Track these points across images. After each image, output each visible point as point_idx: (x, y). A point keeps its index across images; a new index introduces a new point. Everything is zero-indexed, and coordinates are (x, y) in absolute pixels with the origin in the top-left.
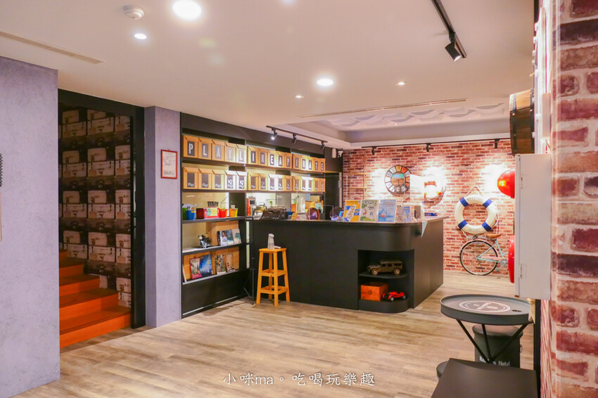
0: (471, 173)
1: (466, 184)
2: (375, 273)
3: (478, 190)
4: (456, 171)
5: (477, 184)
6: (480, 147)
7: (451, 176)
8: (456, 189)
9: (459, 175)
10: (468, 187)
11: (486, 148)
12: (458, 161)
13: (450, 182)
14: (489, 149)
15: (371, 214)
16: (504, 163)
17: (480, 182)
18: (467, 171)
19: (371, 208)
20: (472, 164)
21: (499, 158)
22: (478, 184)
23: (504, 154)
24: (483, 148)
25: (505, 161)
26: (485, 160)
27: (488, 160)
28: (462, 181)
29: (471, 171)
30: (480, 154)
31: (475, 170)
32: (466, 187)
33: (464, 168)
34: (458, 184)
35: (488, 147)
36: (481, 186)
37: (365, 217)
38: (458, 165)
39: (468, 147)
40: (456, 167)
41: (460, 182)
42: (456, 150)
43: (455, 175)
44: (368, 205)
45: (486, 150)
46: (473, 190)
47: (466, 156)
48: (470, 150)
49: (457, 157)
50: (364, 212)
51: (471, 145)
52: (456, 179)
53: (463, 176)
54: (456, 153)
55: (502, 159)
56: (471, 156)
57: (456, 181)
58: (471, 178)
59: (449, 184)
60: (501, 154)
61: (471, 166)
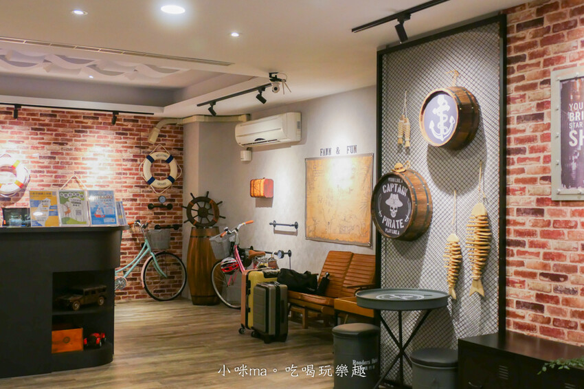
0: (68, 157)
1: (60, 172)
2: (77, 306)
3: (77, 182)
4: (46, 151)
5: (76, 173)
6: (82, 120)
7: (38, 160)
8: (45, 179)
9: (50, 158)
10: (63, 176)
11: (90, 122)
12: (50, 137)
13: (37, 169)
14: (94, 123)
15: (79, 213)
16: (111, 145)
17: (80, 170)
18: (62, 154)
19: (76, 203)
20: (70, 143)
21: (106, 137)
22: (78, 173)
23: (112, 132)
24: (85, 121)
25: (112, 142)
26: (88, 139)
27: (92, 139)
28: (55, 167)
29: (68, 154)
30: (81, 130)
31: (73, 152)
32: (60, 177)
33: (57, 148)
34: (48, 172)
35: (91, 121)
36: (81, 175)
37: (69, 218)
38: (49, 144)
39: (66, 116)
40: (46, 146)
41: (52, 169)
42: (47, 120)
43: (45, 157)
44: (70, 199)
45: (89, 124)
46: (70, 182)
47: (60, 130)
48: (68, 121)
49: (48, 130)
50: (66, 210)
51: (69, 115)
52: (46, 164)
53: (57, 160)
54: (47, 125)
55: (109, 139)
56: (68, 131)
57: (46, 167)
58: (67, 163)
59: (35, 172)
60: (109, 132)
61: (68, 147)
